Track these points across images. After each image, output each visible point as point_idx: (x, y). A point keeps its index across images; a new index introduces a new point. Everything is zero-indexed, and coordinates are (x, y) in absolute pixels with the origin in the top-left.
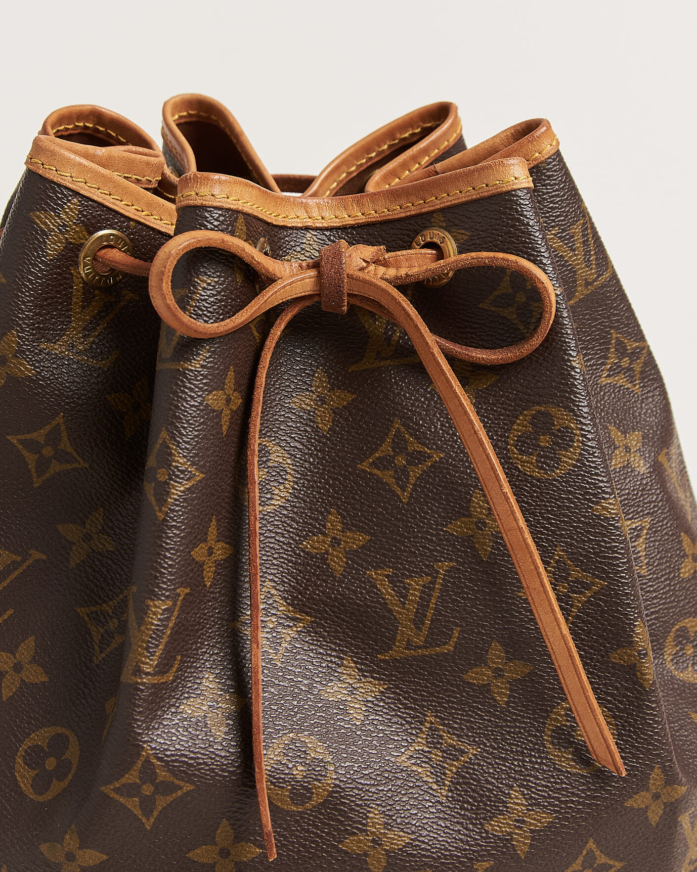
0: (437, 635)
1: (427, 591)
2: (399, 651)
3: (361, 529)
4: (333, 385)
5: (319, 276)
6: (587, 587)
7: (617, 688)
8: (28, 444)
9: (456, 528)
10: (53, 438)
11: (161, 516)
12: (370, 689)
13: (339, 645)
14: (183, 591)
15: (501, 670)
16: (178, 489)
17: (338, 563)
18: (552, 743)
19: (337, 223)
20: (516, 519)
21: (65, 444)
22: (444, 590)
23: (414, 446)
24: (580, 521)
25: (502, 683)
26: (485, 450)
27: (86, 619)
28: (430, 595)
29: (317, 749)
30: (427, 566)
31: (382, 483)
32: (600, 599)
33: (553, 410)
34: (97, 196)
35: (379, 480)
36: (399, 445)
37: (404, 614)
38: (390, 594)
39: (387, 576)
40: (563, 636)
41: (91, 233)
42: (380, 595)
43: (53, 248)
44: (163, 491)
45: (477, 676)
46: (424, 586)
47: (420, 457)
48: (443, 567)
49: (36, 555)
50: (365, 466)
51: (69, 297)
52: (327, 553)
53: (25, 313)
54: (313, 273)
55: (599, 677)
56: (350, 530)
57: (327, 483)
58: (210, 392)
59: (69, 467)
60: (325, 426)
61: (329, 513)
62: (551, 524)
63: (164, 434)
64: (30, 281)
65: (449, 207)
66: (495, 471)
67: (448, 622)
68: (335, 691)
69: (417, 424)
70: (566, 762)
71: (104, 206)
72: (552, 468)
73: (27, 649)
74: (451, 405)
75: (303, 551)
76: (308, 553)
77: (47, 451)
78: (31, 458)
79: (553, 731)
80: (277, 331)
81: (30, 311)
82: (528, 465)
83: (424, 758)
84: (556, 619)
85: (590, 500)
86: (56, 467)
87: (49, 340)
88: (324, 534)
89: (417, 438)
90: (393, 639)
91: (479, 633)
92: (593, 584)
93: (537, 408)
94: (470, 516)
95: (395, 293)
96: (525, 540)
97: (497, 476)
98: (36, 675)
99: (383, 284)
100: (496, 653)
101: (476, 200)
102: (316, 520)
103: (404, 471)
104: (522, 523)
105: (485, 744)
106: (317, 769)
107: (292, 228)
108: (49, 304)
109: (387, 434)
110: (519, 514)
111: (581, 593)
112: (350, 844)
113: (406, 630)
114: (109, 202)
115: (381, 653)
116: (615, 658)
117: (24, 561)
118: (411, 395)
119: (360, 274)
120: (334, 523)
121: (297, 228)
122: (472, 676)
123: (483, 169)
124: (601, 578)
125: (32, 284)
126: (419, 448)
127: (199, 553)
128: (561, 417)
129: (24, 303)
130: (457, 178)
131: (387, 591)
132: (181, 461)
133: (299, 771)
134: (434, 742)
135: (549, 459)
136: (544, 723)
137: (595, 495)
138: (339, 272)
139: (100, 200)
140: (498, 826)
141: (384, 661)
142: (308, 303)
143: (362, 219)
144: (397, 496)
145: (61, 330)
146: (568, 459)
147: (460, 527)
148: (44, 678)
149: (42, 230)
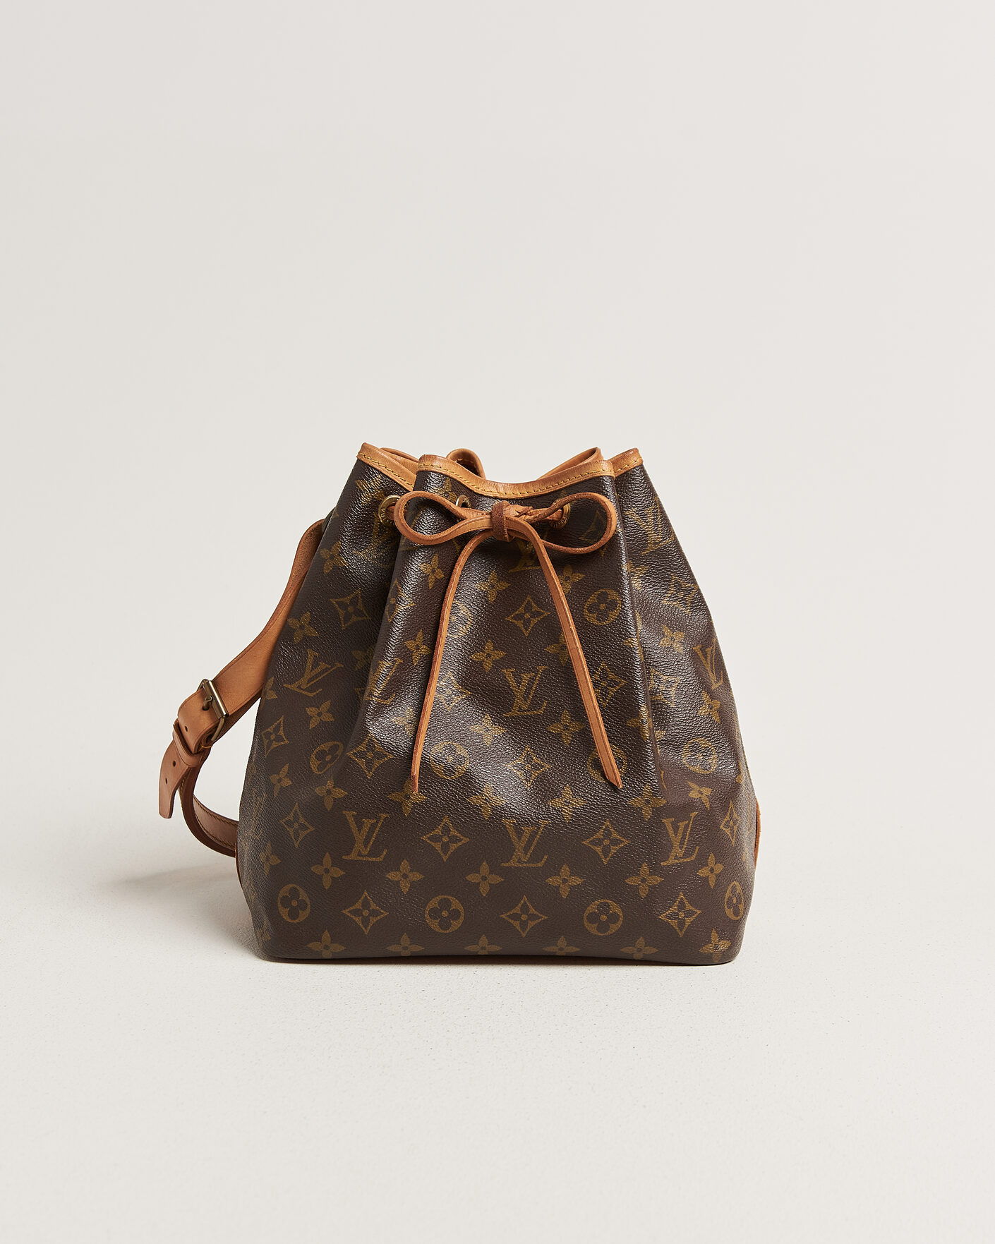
0: (535, 705)
1: (532, 680)
2: (514, 712)
3: (503, 650)
4: (499, 579)
5: (491, 518)
6: (617, 683)
7: (629, 740)
8: (341, 605)
9: (551, 649)
10: (354, 602)
11: (390, 620)
12: (498, 731)
13: (484, 708)
14: (399, 661)
15: (568, 726)
16: (402, 608)
17: (488, 666)
18: (591, 766)
19: (513, 497)
20: (575, 643)
21: (360, 606)
22: (541, 681)
23: (535, 608)
24: (616, 648)
25: (568, 733)
26: (564, 606)
27: (359, 693)
28: (533, 683)
29: (461, 751)
30: (533, 668)
31: (517, 627)
32: (624, 691)
33: (608, 591)
34: (391, 476)
35: (515, 626)
36: (529, 608)
37: (519, 692)
38: (512, 681)
39: (512, 672)
40: (594, 706)
41: (386, 496)
42: (507, 681)
43: (365, 500)
44: (394, 608)
45: (555, 728)
46: (530, 678)
47: (538, 614)
48: (541, 668)
49: (339, 665)
50: (509, 619)
51: (371, 529)
52: (483, 661)
53: (348, 532)
54: (488, 516)
55: (621, 734)
56: (497, 650)
57: (489, 627)
58: (422, 563)
59: (360, 619)
60: (492, 599)
61: (487, 641)
62: (600, 649)
63: (396, 582)
64: (351, 516)
65: (570, 486)
66: (567, 617)
67: (542, 697)
68: (477, 728)
69: (539, 598)
70: (597, 776)
71: (395, 482)
72: (604, 620)
73: (326, 705)
74: (551, 585)
75: (471, 660)
76: (473, 661)
77: (350, 609)
78: (341, 612)
79: (593, 760)
80: (469, 548)
81: (349, 532)
82: (592, 618)
83: (521, 768)
84: (592, 698)
85: (622, 637)
86: (354, 619)
87: (357, 550)
88: (484, 652)
89: (538, 605)
90: (512, 705)
91: (557, 705)
92: (620, 682)
93: (601, 590)
94: (558, 643)
95: (530, 527)
96: (579, 654)
97: (568, 620)
98: (328, 718)
99: (524, 523)
100: (566, 716)
101: (583, 482)
102: (480, 645)
103: (529, 620)
104: (578, 645)
105: (555, 764)
106: (460, 760)
107: (487, 497)
108: (360, 530)
109: (523, 603)
110: (577, 641)
111: (613, 687)
112: (473, 800)
113: (519, 701)
114: (398, 480)
115: (505, 713)
116: (629, 723)
117: (331, 668)
118: (539, 584)
119: (517, 519)
120: (489, 646)
121: (490, 497)
122: (552, 728)
123: (587, 464)
124: (625, 679)
125: (352, 518)
126: (538, 609)
127: (410, 644)
128: (612, 595)
129: (346, 527)
130: (573, 471)
131: (511, 680)
132: (404, 595)
133: (450, 759)
134: (528, 760)
135: (603, 615)
136: (588, 756)
137: (625, 635)
138: (501, 515)
139: (393, 478)
140: (556, 803)
141: (507, 717)
142: (488, 535)
143: (527, 495)
144: (523, 633)
145: (365, 546)
146: (613, 615)
147: (553, 649)
148: (332, 719)
149: (360, 490)
